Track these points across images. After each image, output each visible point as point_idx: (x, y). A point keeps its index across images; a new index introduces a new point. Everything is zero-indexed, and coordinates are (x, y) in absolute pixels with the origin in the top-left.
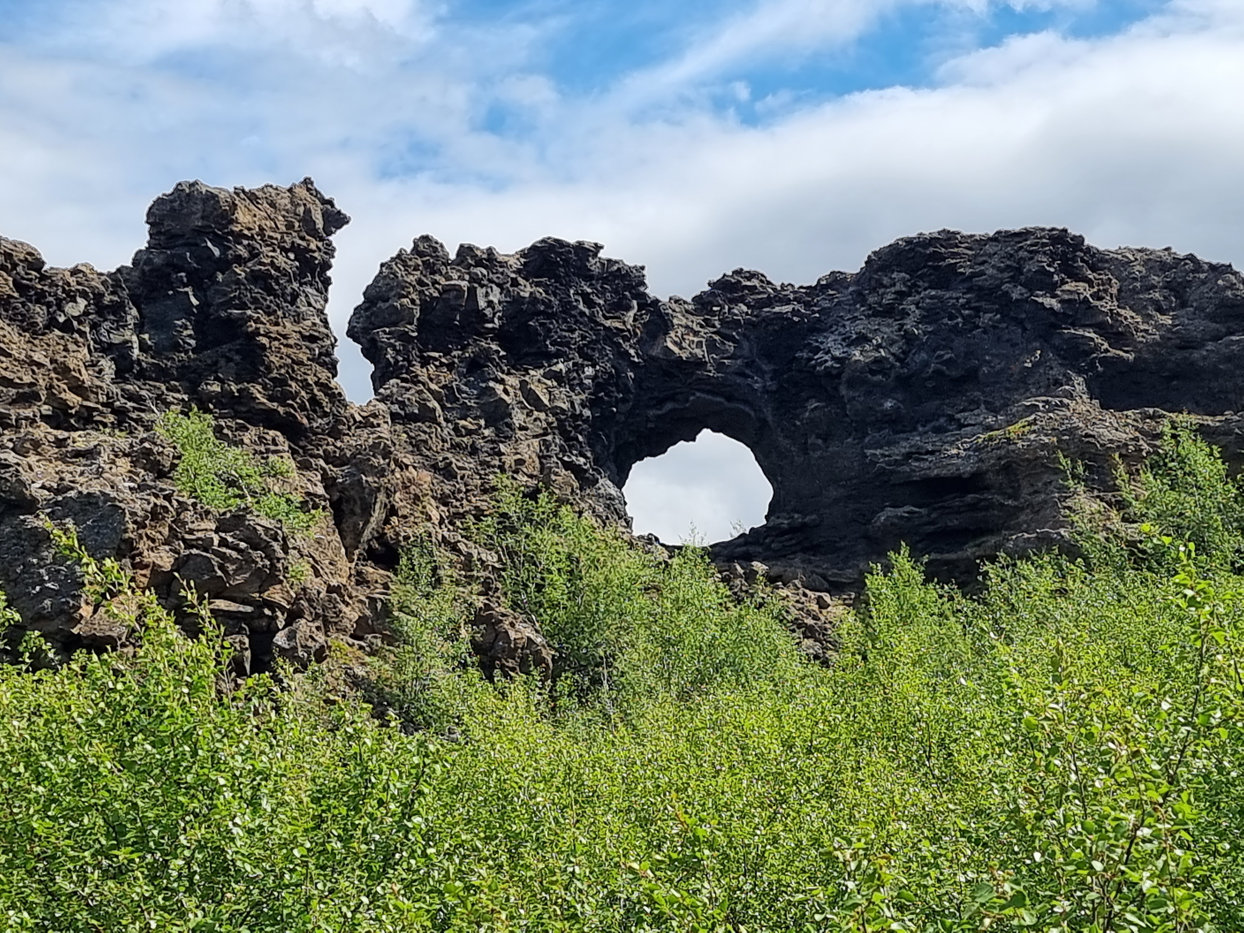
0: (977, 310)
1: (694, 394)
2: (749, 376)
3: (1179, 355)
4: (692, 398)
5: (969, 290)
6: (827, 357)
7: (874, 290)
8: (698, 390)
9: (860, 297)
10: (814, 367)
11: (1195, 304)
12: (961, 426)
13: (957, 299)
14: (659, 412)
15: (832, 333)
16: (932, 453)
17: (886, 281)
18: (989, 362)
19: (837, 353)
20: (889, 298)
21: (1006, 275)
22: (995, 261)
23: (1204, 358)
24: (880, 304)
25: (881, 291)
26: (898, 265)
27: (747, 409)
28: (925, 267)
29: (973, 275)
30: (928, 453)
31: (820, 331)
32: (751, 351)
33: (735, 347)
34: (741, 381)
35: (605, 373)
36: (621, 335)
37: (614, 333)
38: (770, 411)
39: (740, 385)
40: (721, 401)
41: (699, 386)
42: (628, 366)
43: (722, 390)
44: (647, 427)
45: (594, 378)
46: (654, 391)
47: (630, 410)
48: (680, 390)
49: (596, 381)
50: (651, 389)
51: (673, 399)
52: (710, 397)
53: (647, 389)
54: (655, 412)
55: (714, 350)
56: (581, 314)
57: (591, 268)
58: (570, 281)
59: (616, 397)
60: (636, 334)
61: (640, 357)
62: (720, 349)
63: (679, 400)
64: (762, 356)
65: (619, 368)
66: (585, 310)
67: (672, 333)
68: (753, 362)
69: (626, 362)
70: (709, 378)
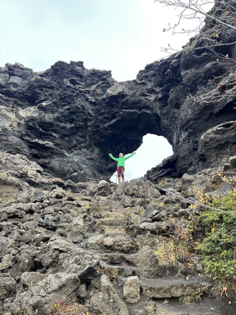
1: (122, 111)
2: (147, 96)
8: (124, 109)
14: (109, 124)
27: (148, 111)
32: (152, 85)
33: (143, 86)
34: (143, 98)
35: (74, 107)
36: (88, 92)
37: (85, 93)
38: (158, 108)
39: (142, 100)
40: (135, 111)
41: (124, 107)
42: (89, 104)
43: (136, 106)
44: (107, 132)
45: (68, 109)
46: (105, 114)
47: (93, 124)
48: (116, 111)
49: (69, 111)
50: (103, 113)
51: (116, 117)
52: (130, 110)
53: (102, 114)
54: (107, 124)
55: (133, 90)
56: (68, 87)
57: (78, 71)
58: (65, 76)
59: (81, 118)
60: (96, 92)
61: (96, 100)
62: (136, 89)
63: (117, 116)
64: (157, 86)
65: (85, 105)
66: (71, 85)
67: (112, 87)
68: (152, 90)
69: (87, 103)
70: (127, 100)
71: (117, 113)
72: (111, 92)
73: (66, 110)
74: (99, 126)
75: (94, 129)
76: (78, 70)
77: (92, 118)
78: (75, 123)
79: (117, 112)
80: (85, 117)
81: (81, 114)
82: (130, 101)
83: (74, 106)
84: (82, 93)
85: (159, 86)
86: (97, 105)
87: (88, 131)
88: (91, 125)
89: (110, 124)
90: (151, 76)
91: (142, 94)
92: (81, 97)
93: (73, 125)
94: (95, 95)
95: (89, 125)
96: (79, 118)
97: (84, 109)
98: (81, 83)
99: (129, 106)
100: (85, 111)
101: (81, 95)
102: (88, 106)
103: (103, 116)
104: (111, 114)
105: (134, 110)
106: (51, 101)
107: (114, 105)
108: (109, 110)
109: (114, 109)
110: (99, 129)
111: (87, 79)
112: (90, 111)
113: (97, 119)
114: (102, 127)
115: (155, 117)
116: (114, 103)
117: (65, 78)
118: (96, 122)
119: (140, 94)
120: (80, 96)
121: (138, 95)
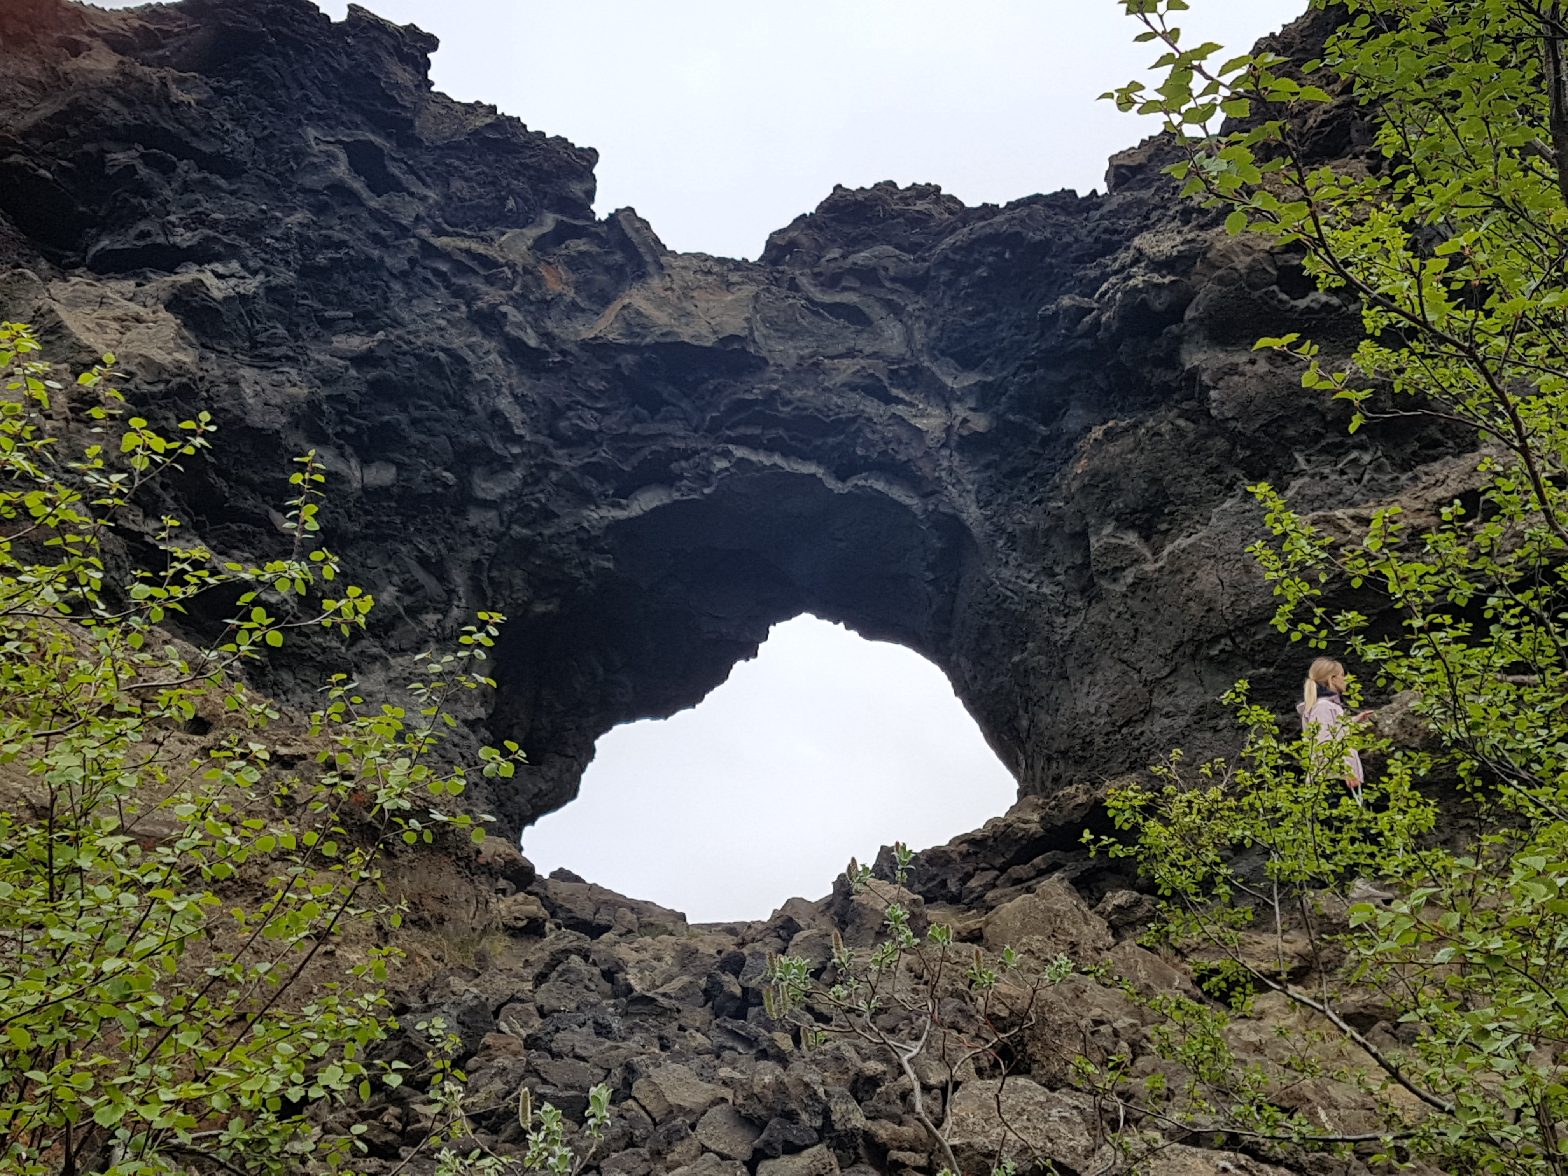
1: (726, 454)
2: (899, 401)
4: (721, 464)
8: (739, 441)
14: (621, 514)
27: (898, 494)
32: (909, 340)
33: (858, 332)
34: (872, 407)
35: (405, 354)
36: (482, 272)
37: (462, 269)
38: (968, 492)
39: (870, 419)
40: (814, 475)
41: (741, 430)
42: (501, 354)
43: (818, 442)
44: (584, 565)
45: (361, 360)
46: (600, 445)
47: (516, 495)
48: (681, 445)
49: (372, 374)
50: (584, 438)
51: (669, 480)
52: (778, 459)
53: (575, 438)
54: (603, 512)
55: (793, 336)
56: (338, 189)
57: (394, 93)
58: (308, 100)
59: (449, 437)
60: (539, 281)
61: (546, 336)
62: (813, 334)
63: (681, 477)
64: (943, 353)
65: (471, 357)
66: (358, 185)
67: (656, 283)
68: (916, 371)
69: (489, 344)
70: (771, 397)
71: (687, 455)
72: (661, 318)
73: (351, 359)
74: (548, 515)
75: (517, 530)
76: (397, 86)
77: (516, 450)
78: (400, 466)
79: (685, 450)
80: (473, 438)
81: (443, 408)
82: (787, 403)
83: (405, 347)
84: (444, 267)
85: (952, 356)
86: (550, 370)
87: (473, 531)
88: (503, 497)
89: (630, 519)
90: (893, 280)
91: (868, 381)
92: (434, 286)
94: (531, 303)
95: (480, 494)
96: (430, 432)
97: (465, 377)
98: (419, 189)
99: (772, 433)
100: (473, 398)
101: (430, 276)
102: (495, 366)
103: (584, 456)
104: (633, 452)
105: (808, 468)
106: (254, 273)
107: (668, 404)
108: (628, 425)
109: (665, 428)
110: (547, 532)
111: (452, 171)
112: (504, 403)
113: (546, 467)
114: (567, 523)
115: (940, 538)
116: (667, 392)
117: (309, 116)
118: (532, 480)
119: (858, 380)
120: (426, 280)
121: (843, 385)
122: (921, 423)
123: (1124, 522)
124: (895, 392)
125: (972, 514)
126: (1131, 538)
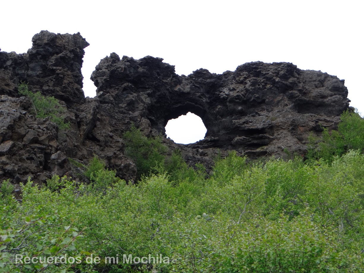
0: (266, 84)
1: (186, 102)
3: (321, 100)
5: (264, 78)
6: (224, 94)
7: (238, 76)
8: (188, 101)
9: (234, 78)
10: (220, 96)
11: (326, 86)
12: (259, 115)
13: (261, 80)
14: (176, 106)
15: (226, 87)
16: (251, 122)
17: (242, 74)
18: (268, 98)
19: (227, 93)
20: (242, 79)
21: (275, 74)
22: (272, 70)
23: (328, 101)
24: (239, 80)
25: (240, 76)
26: (245, 70)
27: (201, 107)
28: (253, 71)
29: (266, 74)
30: (250, 122)
31: (223, 87)
32: (203, 91)
33: (199, 90)
36: (167, 84)
37: (165, 84)
38: (207, 108)
39: (199, 100)
46: (175, 100)
51: (181, 103)
52: (190, 103)
55: (193, 90)
59: (164, 101)
60: (171, 84)
61: (172, 90)
62: (195, 90)
66: (157, 76)
67: (181, 85)
68: (204, 94)
69: (168, 92)
70: (191, 98)
71: (183, 101)
72: (182, 89)
75: (168, 108)
77: (169, 101)
80: (166, 100)
81: (164, 98)
83: (162, 93)
85: (207, 93)
86: (172, 93)
93: (159, 105)
98: (161, 74)
99: (191, 101)
100: (166, 97)
102: (167, 94)
104: (178, 100)
105: (193, 104)
107: (182, 97)
108: (178, 98)
109: (181, 99)
111: (164, 71)
112: (168, 97)
114: (172, 107)
117: (154, 70)
119: (199, 96)
121: (197, 97)
122: (204, 101)
123: (220, 116)
124: (202, 97)
125: (207, 110)
126: (220, 117)
